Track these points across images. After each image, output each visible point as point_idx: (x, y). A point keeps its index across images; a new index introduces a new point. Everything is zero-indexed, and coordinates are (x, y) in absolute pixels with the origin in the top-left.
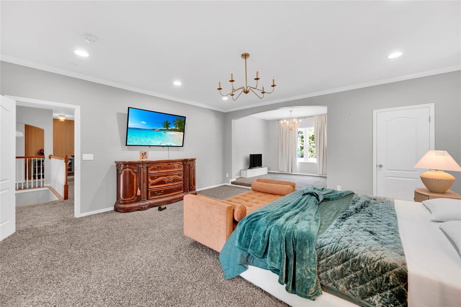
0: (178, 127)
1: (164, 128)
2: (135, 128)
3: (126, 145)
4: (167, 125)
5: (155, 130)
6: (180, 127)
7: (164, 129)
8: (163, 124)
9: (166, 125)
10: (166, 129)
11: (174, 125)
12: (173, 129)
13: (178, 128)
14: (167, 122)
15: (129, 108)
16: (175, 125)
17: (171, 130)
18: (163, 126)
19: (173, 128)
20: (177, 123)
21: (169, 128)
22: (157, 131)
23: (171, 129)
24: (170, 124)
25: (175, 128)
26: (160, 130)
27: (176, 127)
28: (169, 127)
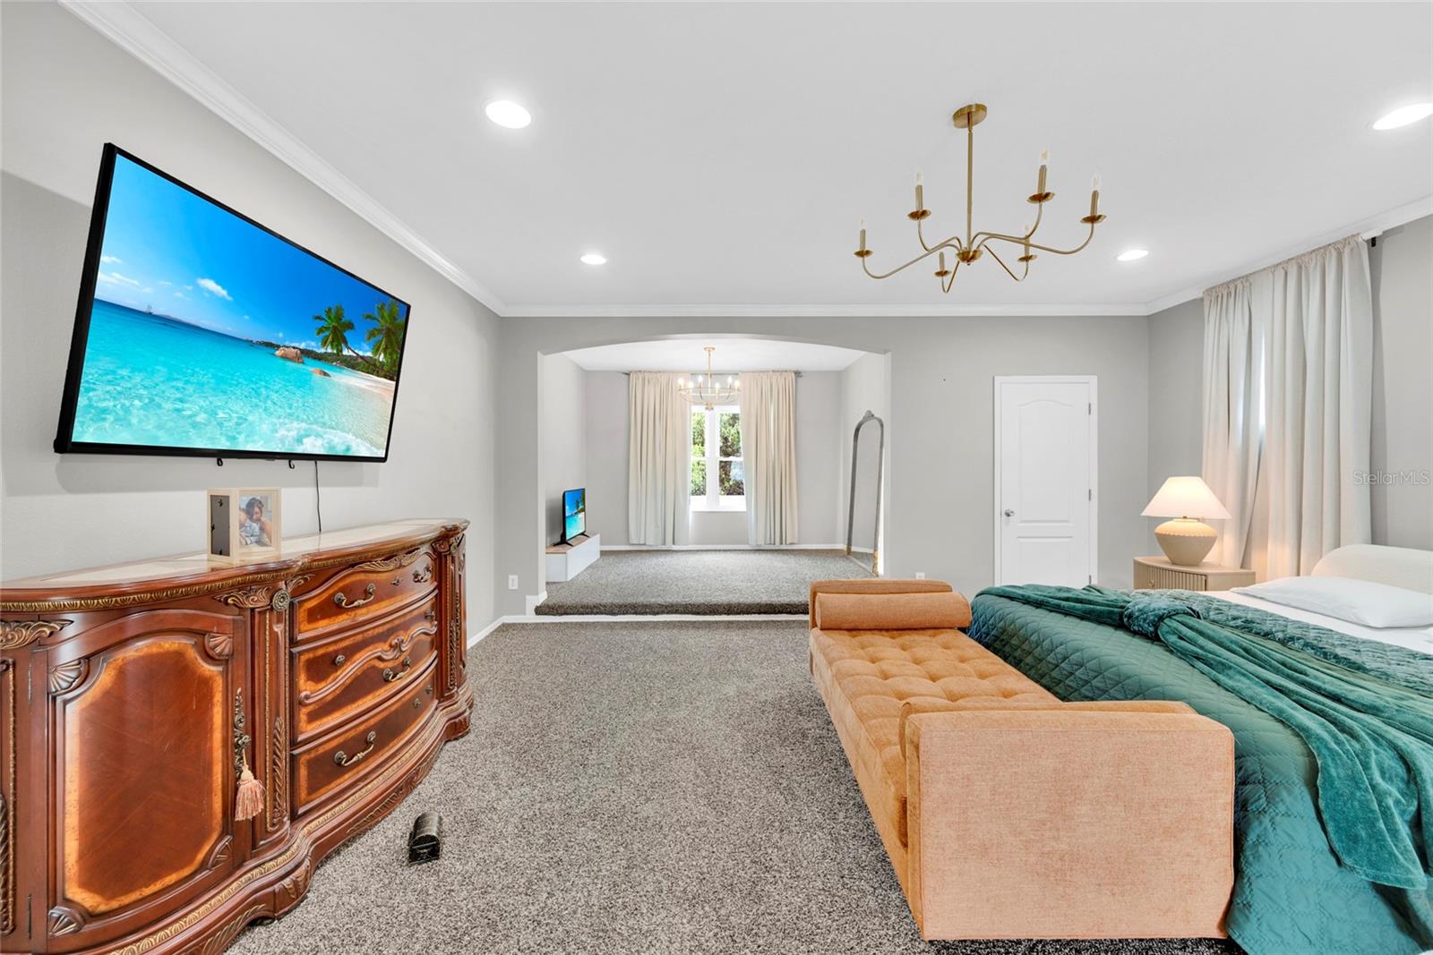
0: (385, 351)
1: (324, 344)
2: (155, 313)
3: (64, 443)
4: (337, 333)
5: (278, 347)
6: (390, 354)
7: (322, 351)
8: (320, 324)
9: (335, 328)
10: (329, 350)
11: (369, 339)
12: (362, 358)
13: (382, 358)
14: (339, 318)
15: (110, 152)
16: (373, 339)
17: (353, 364)
18: (320, 331)
19: (361, 353)
20: (380, 331)
21: (346, 352)
22: (285, 357)
23: (355, 359)
24: (350, 326)
25: (369, 354)
26: (303, 351)
27: (376, 351)
28: (346, 343)
